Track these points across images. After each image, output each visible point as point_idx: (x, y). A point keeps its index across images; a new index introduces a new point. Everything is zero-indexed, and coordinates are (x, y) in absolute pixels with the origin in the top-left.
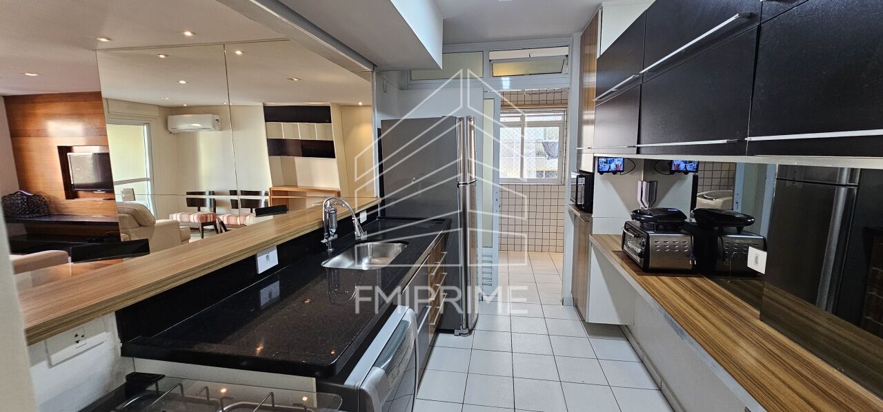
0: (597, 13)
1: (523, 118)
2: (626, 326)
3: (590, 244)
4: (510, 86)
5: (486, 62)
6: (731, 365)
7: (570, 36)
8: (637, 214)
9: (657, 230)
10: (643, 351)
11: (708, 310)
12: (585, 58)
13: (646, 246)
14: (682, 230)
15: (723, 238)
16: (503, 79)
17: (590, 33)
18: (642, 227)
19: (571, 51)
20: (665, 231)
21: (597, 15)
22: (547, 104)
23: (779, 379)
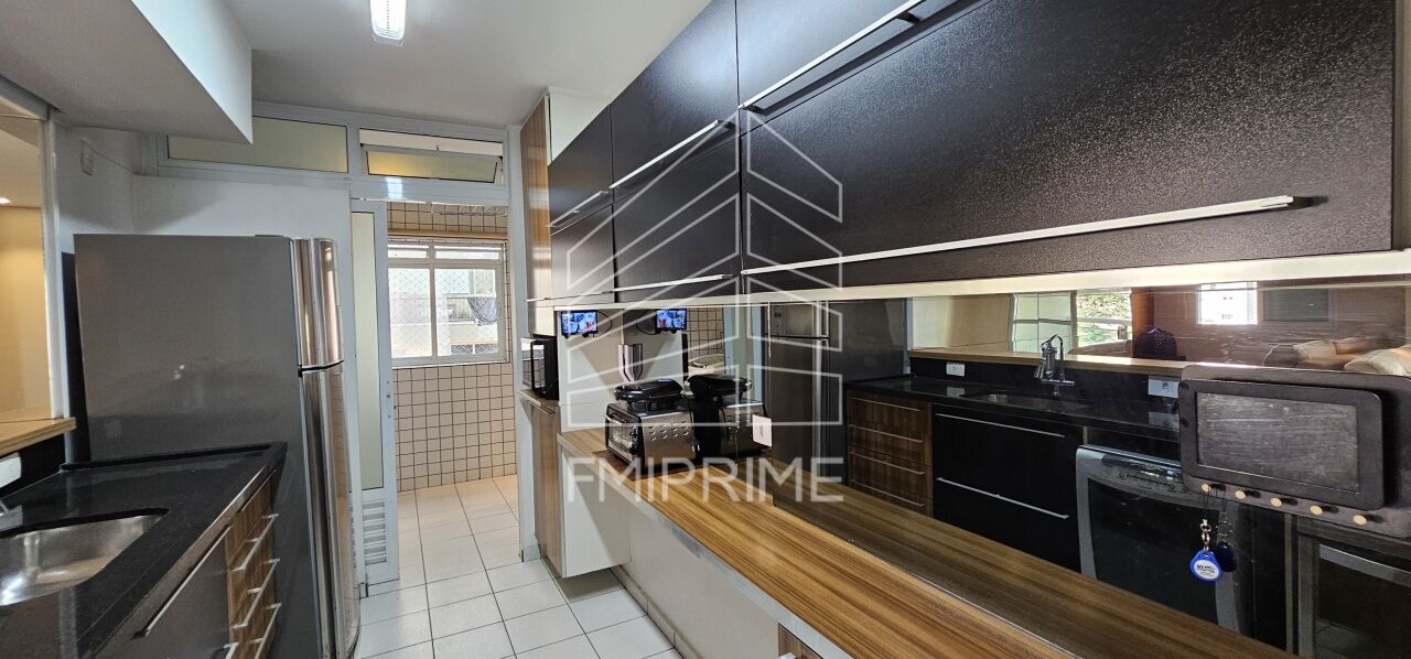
0: (543, 101)
1: (431, 252)
2: (621, 566)
3: (559, 449)
4: (404, 194)
5: (354, 147)
6: (756, 573)
7: (504, 127)
8: (622, 393)
9: (650, 411)
10: (648, 597)
11: (721, 509)
12: (528, 166)
13: (639, 434)
14: (679, 408)
15: (725, 411)
16: (388, 180)
17: (533, 128)
18: (630, 410)
19: (507, 149)
20: (660, 410)
21: (542, 104)
22: (471, 232)
23: (804, 572)
